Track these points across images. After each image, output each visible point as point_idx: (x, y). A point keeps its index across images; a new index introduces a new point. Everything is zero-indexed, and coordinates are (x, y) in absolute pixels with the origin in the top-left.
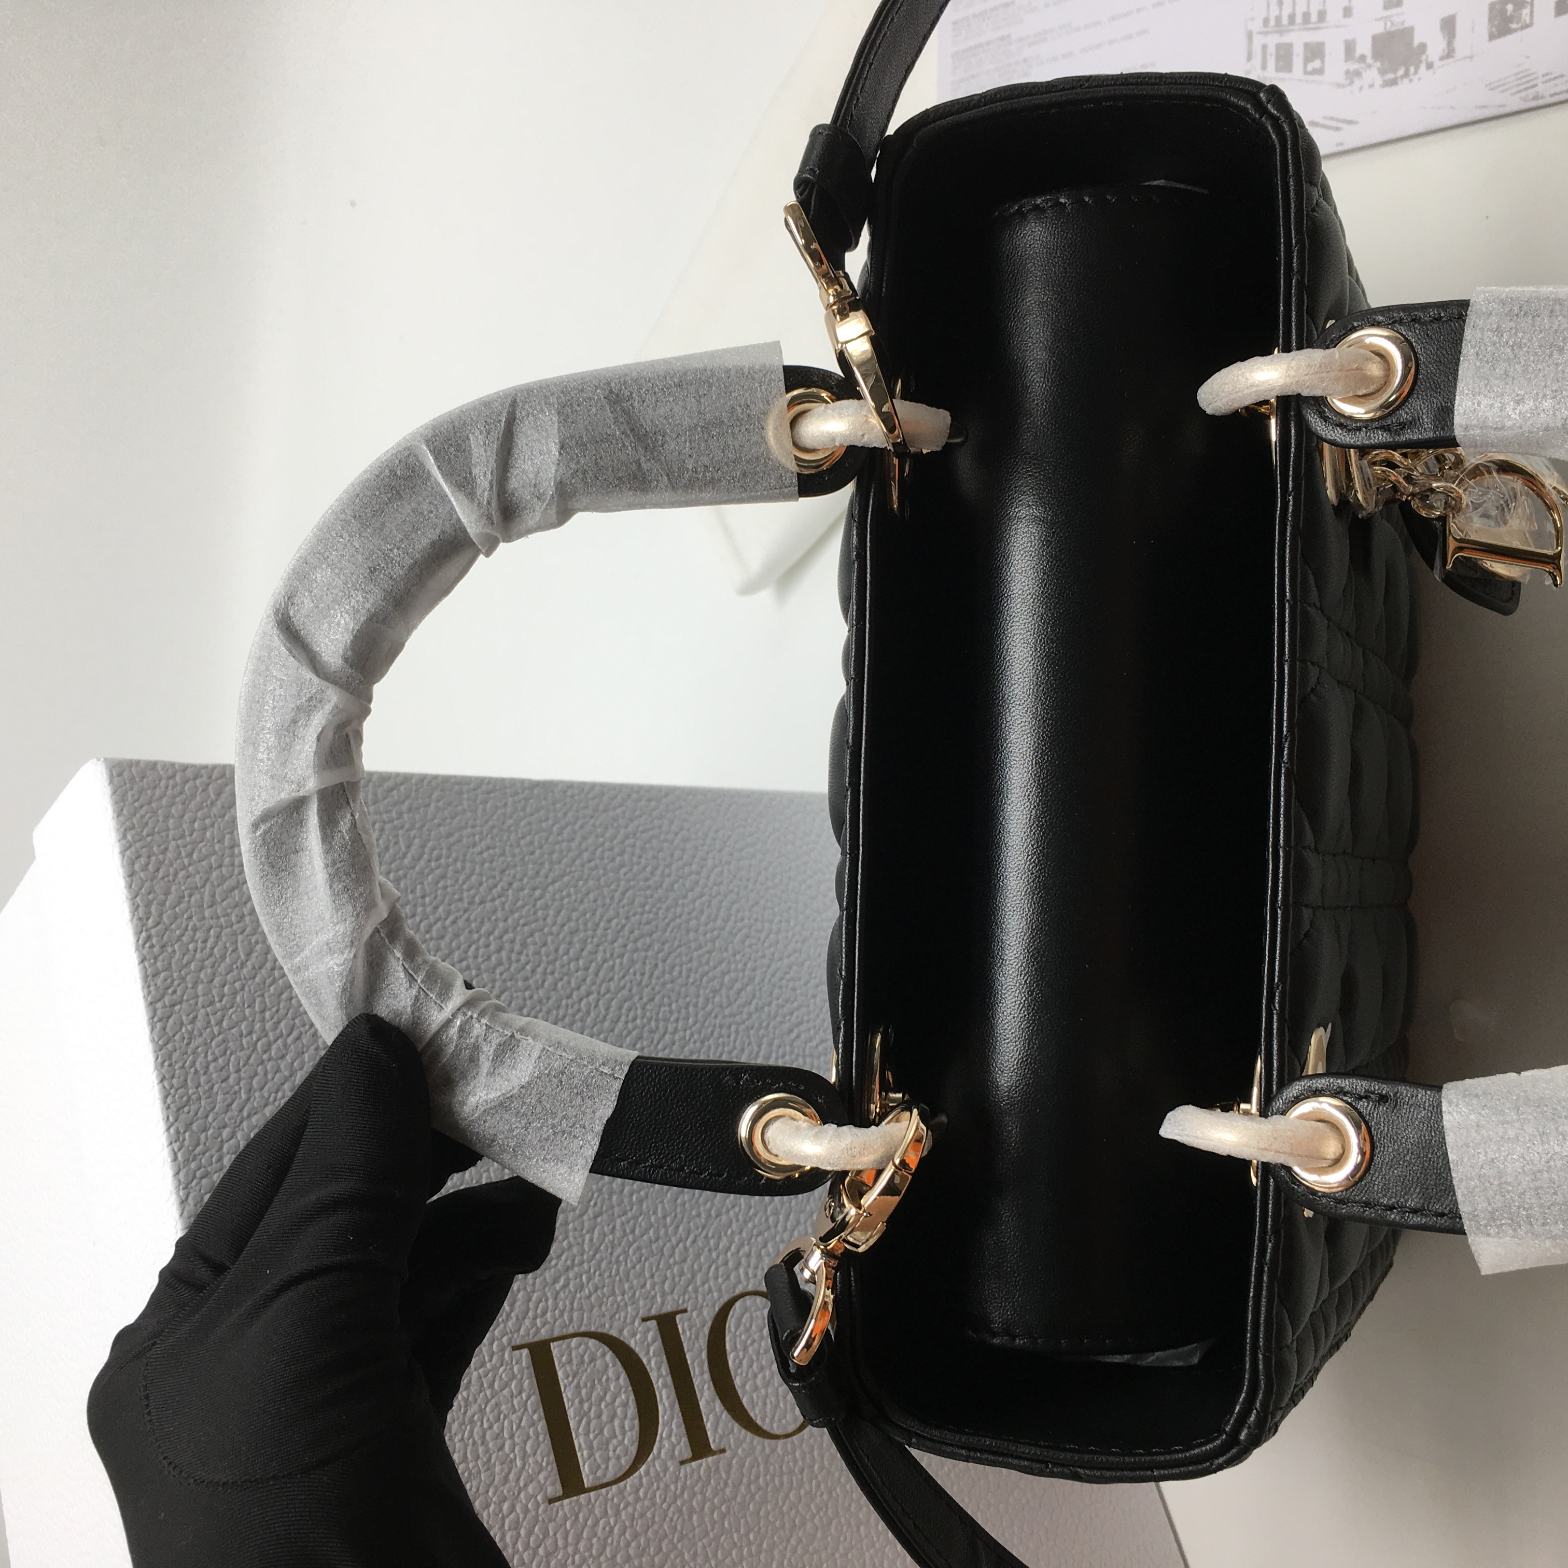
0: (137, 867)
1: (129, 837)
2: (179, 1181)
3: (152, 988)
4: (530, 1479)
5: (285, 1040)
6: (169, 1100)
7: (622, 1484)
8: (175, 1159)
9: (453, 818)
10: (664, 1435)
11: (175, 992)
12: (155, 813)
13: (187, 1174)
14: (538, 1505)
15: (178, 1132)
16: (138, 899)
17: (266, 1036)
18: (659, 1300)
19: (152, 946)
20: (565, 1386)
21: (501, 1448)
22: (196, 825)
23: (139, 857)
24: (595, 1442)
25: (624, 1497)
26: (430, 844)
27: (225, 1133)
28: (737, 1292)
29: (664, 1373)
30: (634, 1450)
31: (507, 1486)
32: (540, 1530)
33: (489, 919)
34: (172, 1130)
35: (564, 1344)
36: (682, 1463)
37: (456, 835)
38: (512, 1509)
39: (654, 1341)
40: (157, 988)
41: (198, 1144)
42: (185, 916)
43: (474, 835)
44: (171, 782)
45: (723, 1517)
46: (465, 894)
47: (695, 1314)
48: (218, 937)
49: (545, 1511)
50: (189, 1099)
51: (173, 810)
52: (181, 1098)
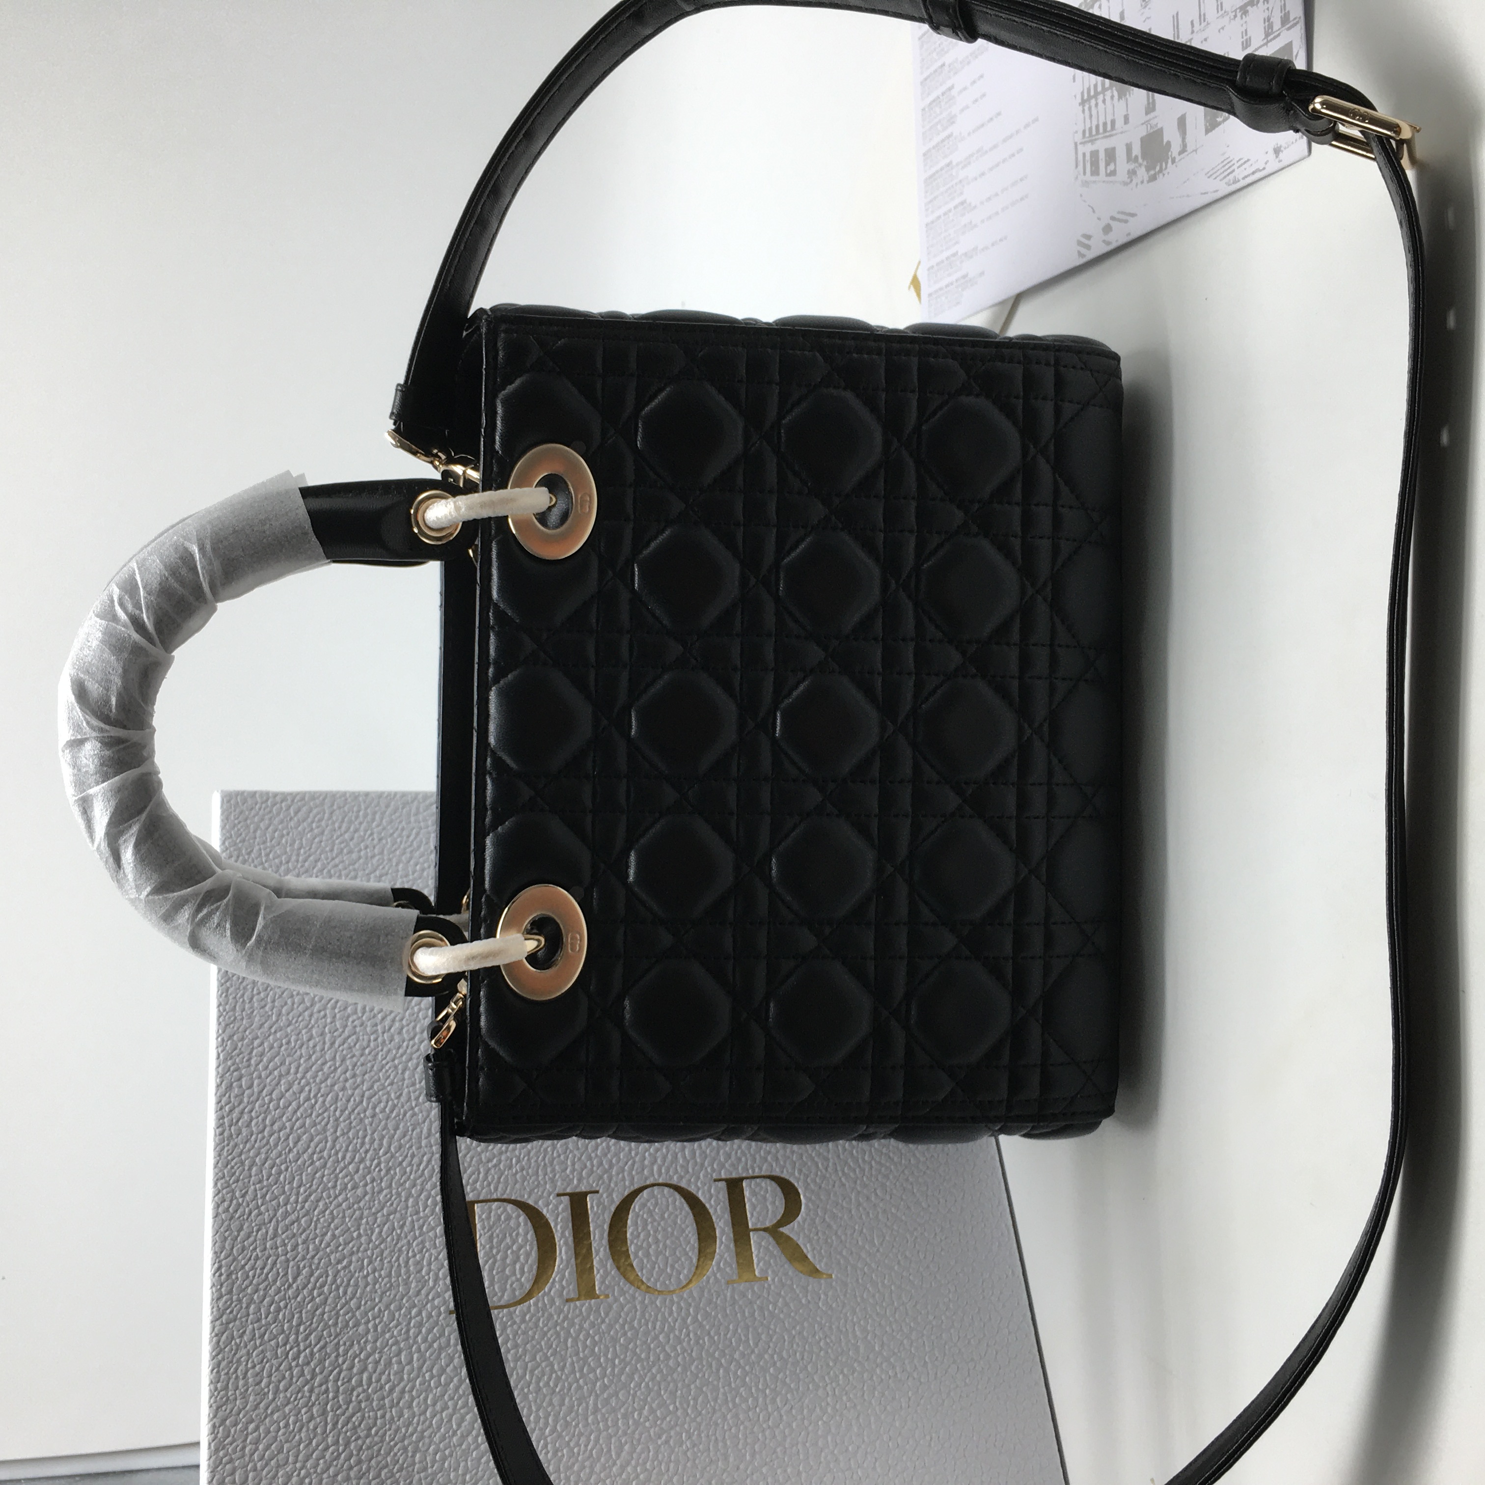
1: (227, 844)
2: (218, 1073)
4: (438, 1295)
6: (221, 1020)
7: (512, 1309)
8: (218, 1057)
10: (557, 1279)
12: (248, 826)
13: (224, 1068)
14: (440, 1314)
15: (223, 1040)
18: (575, 1182)
20: (481, 1235)
21: (420, 1271)
22: (276, 834)
24: (496, 1277)
25: (512, 1318)
27: (256, 1043)
28: (648, 1183)
29: (567, 1235)
30: (528, 1286)
31: (418, 1298)
32: (438, 1331)
34: (219, 1039)
35: (486, 1206)
36: (568, 1301)
38: (419, 1313)
39: (563, 1211)
41: (235, 1049)
44: (264, 805)
45: (595, 1343)
47: (605, 1196)
49: (444, 1319)
50: (235, 1018)
51: (262, 825)
52: (230, 1018)
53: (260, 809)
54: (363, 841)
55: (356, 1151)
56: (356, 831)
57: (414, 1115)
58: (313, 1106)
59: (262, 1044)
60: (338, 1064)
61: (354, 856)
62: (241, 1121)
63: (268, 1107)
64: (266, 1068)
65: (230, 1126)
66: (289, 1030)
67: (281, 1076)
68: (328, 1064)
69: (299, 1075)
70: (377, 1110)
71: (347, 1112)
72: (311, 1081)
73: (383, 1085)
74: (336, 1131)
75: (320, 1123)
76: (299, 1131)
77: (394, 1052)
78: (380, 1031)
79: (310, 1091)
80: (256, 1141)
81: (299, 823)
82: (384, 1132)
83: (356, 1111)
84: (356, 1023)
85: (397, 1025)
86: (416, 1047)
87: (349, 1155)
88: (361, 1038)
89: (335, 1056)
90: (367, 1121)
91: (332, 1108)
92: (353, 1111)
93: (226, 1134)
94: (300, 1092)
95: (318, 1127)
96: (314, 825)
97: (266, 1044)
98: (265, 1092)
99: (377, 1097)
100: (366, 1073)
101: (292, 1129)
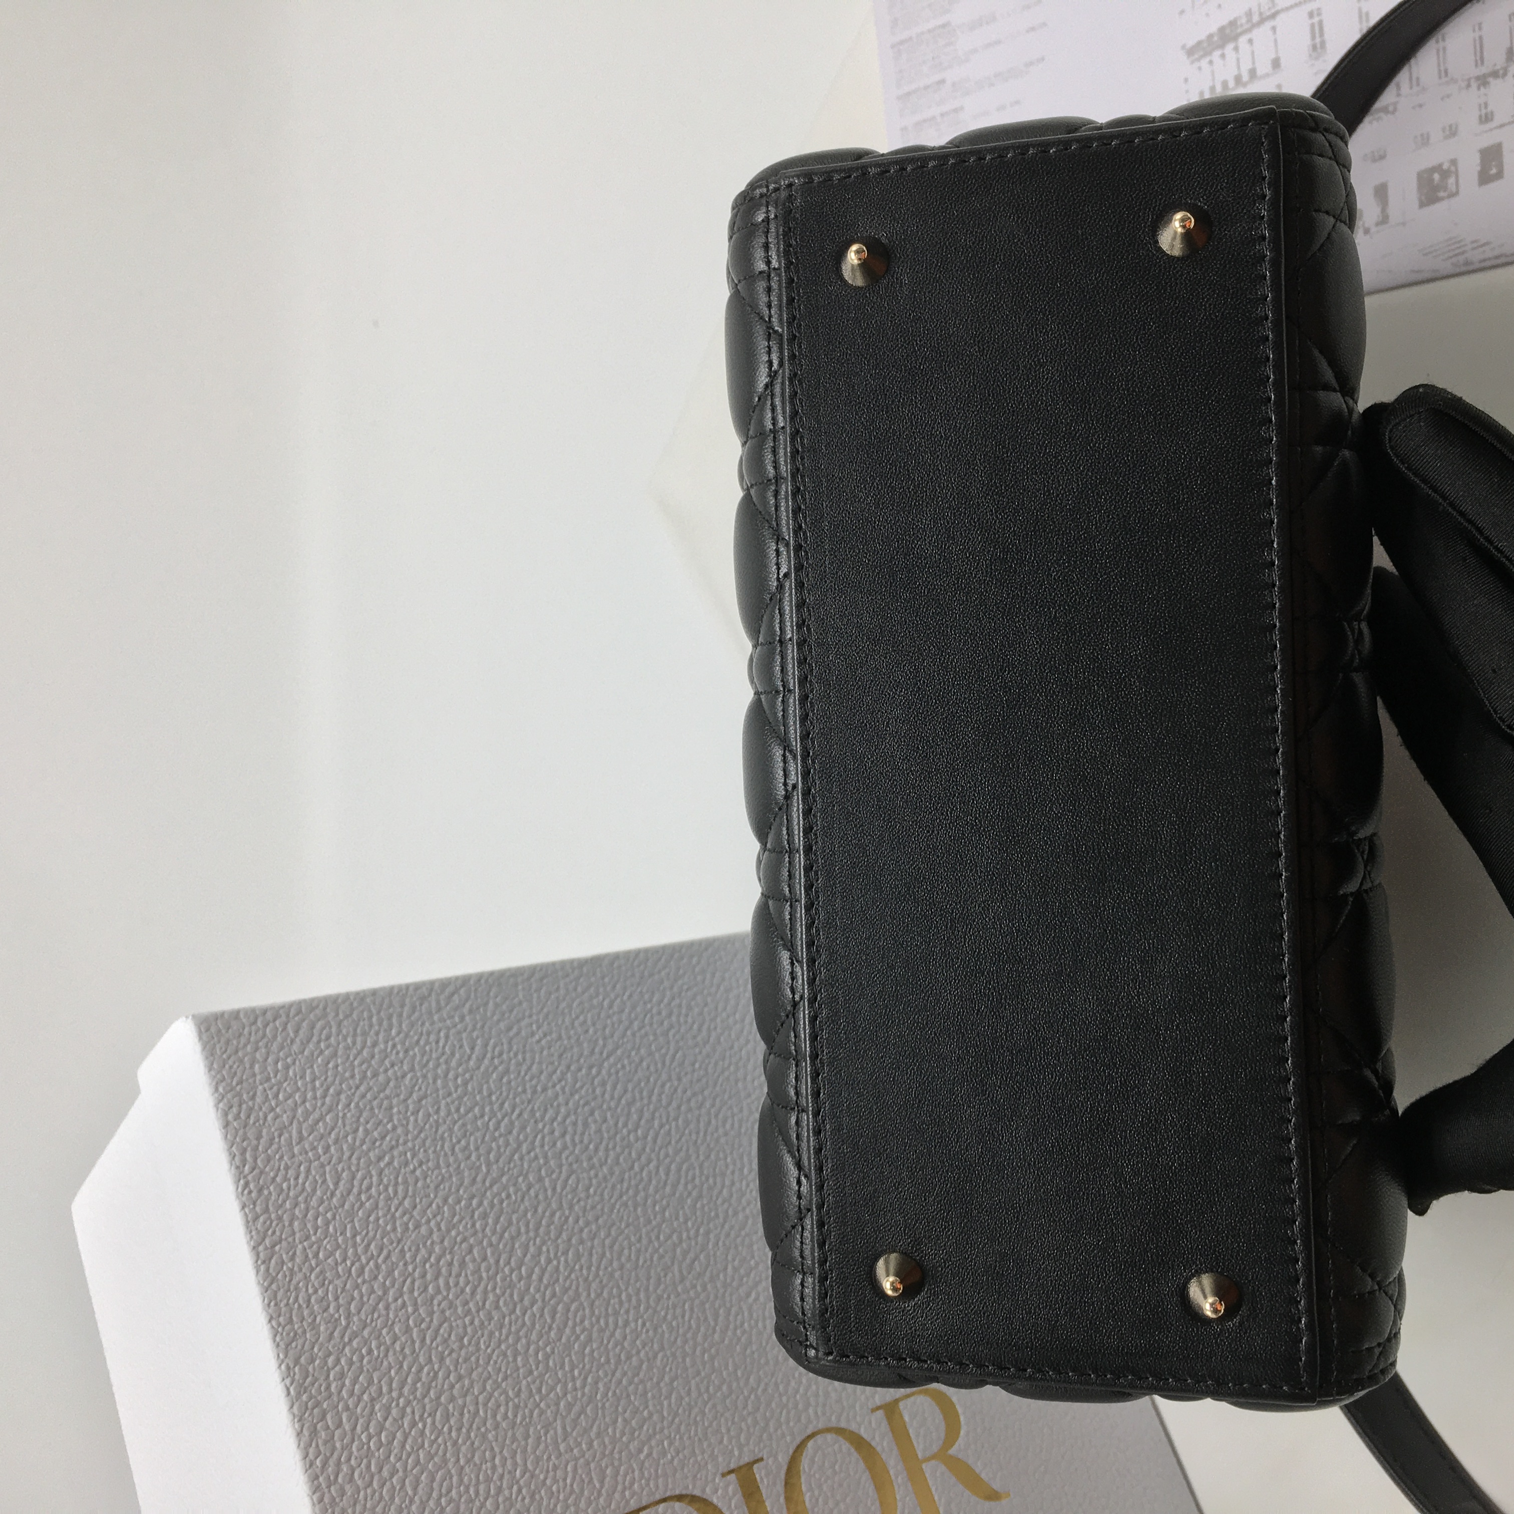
0: (230, 1117)
1: (221, 1089)
2: (294, 1415)
3: (254, 1233)
5: (376, 1262)
6: (278, 1339)
8: (289, 1394)
9: (511, 1011)
11: (274, 1232)
12: (241, 1061)
13: (300, 1407)
15: (288, 1368)
16: (234, 1149)
17: (359, 1259)
18: (736, 1453)
19: (250, 1192)
22: (280, 1065)
23: (231, 1107)
26: (492, 1041)
27: (330, 1361)
28: (809, 1431)
33: (552, 1106)
34: (283, 1367)
37: (515, 1030)
39: (734, 1495)
40: (258, 1232)
41: (307, 1377)
42: (277, 1157)
43: (531, 1024)
44: (253, 1028)
46: (528, 1086)
47: (770, 1461)
48: (308, 1171)
50: (296, 1334)
51: (258, 1055)
52: (288, 1334)
53: (250, 1034)
54: (386, 1057)
55: (488, 1480)
56: (375, 1044)
57: (542, 1413)
58: (422, 1433)
59: (338, 1361)
60: (436, 1367)
61: (381, 1078)
62: (340, 1476)
63: (369, 1448)
64: (352, 1394)
65: (329, 1487)
66: (366, 1333)
67: (373, 1400)
68: (426, 1370)
69: (395, 1394)
70: (499, 1418)
71: (464, 1430)
72: (411, 1397)
73: (496, 1382)
74: (458, 1460)
75: (436, 1453)
76: (414, 1471)
77: (497, 1334)
78: (473, 1310)
79: (413, 1412)
80: (366, 1500)
81: (304, 1045)
82: (514, 1446)
83: (474, 1426)
84: (443, 1304)
85: (491, 1296)
86: (520, 1322)
87: (482, 1488)
88: (454, 1324)
89: (430, 1357)
90: (490, 1436)
91: (445, 1429)
92: (471, 1426)
93: (326, 1500)
94: (402, 1418)
95: (436, 1459)
96: (322, 1045)
97: (343, 1361)
98: (359, 1428)
99: (493, 1400)
100: (473, 1370)
101: (405, 1470)
